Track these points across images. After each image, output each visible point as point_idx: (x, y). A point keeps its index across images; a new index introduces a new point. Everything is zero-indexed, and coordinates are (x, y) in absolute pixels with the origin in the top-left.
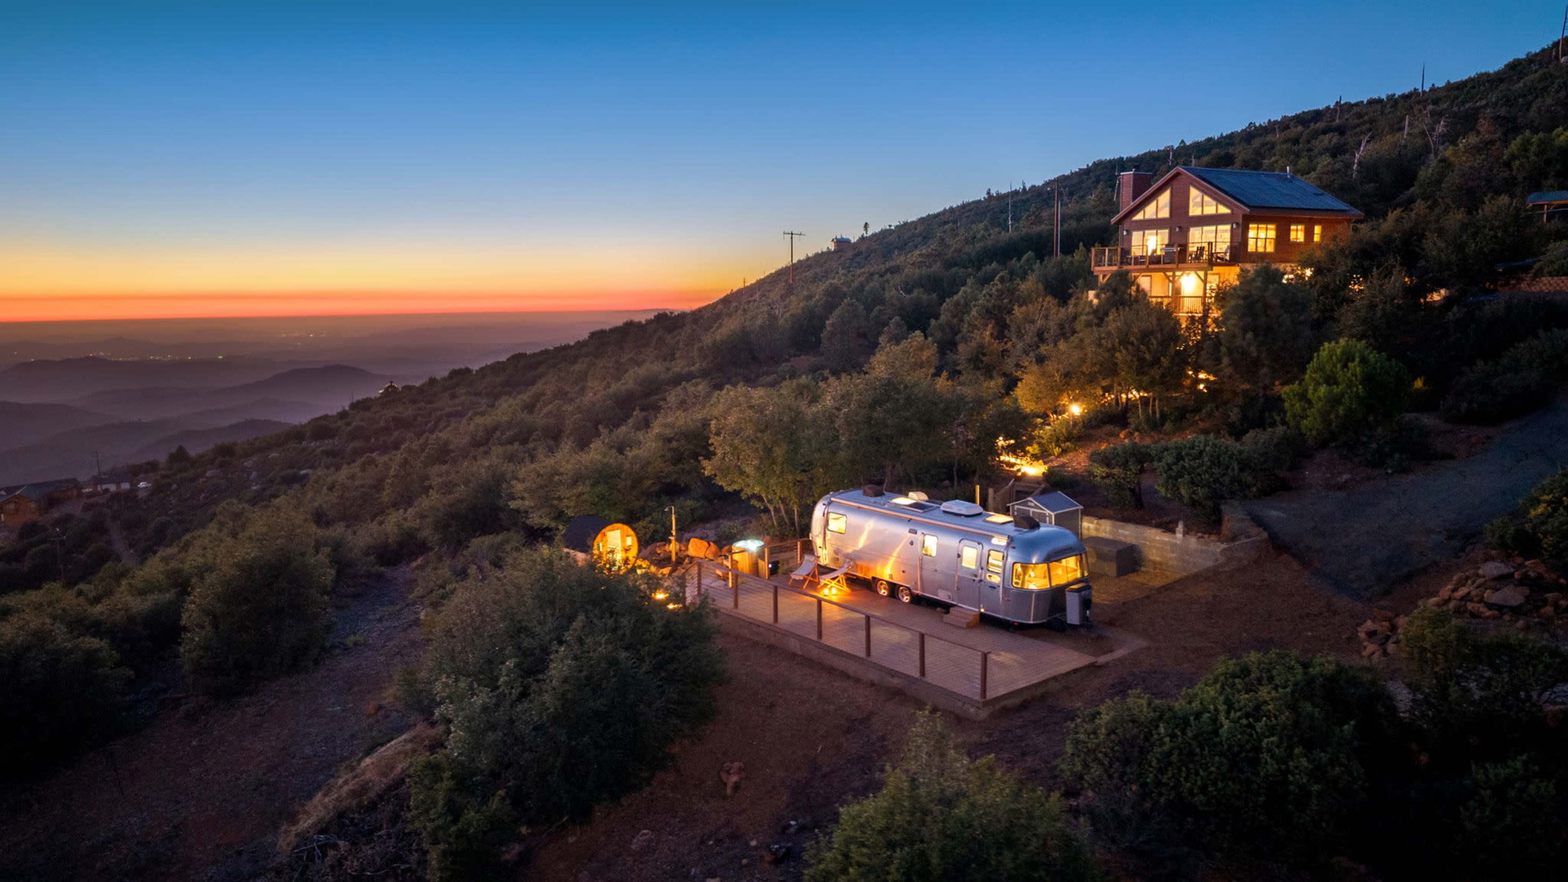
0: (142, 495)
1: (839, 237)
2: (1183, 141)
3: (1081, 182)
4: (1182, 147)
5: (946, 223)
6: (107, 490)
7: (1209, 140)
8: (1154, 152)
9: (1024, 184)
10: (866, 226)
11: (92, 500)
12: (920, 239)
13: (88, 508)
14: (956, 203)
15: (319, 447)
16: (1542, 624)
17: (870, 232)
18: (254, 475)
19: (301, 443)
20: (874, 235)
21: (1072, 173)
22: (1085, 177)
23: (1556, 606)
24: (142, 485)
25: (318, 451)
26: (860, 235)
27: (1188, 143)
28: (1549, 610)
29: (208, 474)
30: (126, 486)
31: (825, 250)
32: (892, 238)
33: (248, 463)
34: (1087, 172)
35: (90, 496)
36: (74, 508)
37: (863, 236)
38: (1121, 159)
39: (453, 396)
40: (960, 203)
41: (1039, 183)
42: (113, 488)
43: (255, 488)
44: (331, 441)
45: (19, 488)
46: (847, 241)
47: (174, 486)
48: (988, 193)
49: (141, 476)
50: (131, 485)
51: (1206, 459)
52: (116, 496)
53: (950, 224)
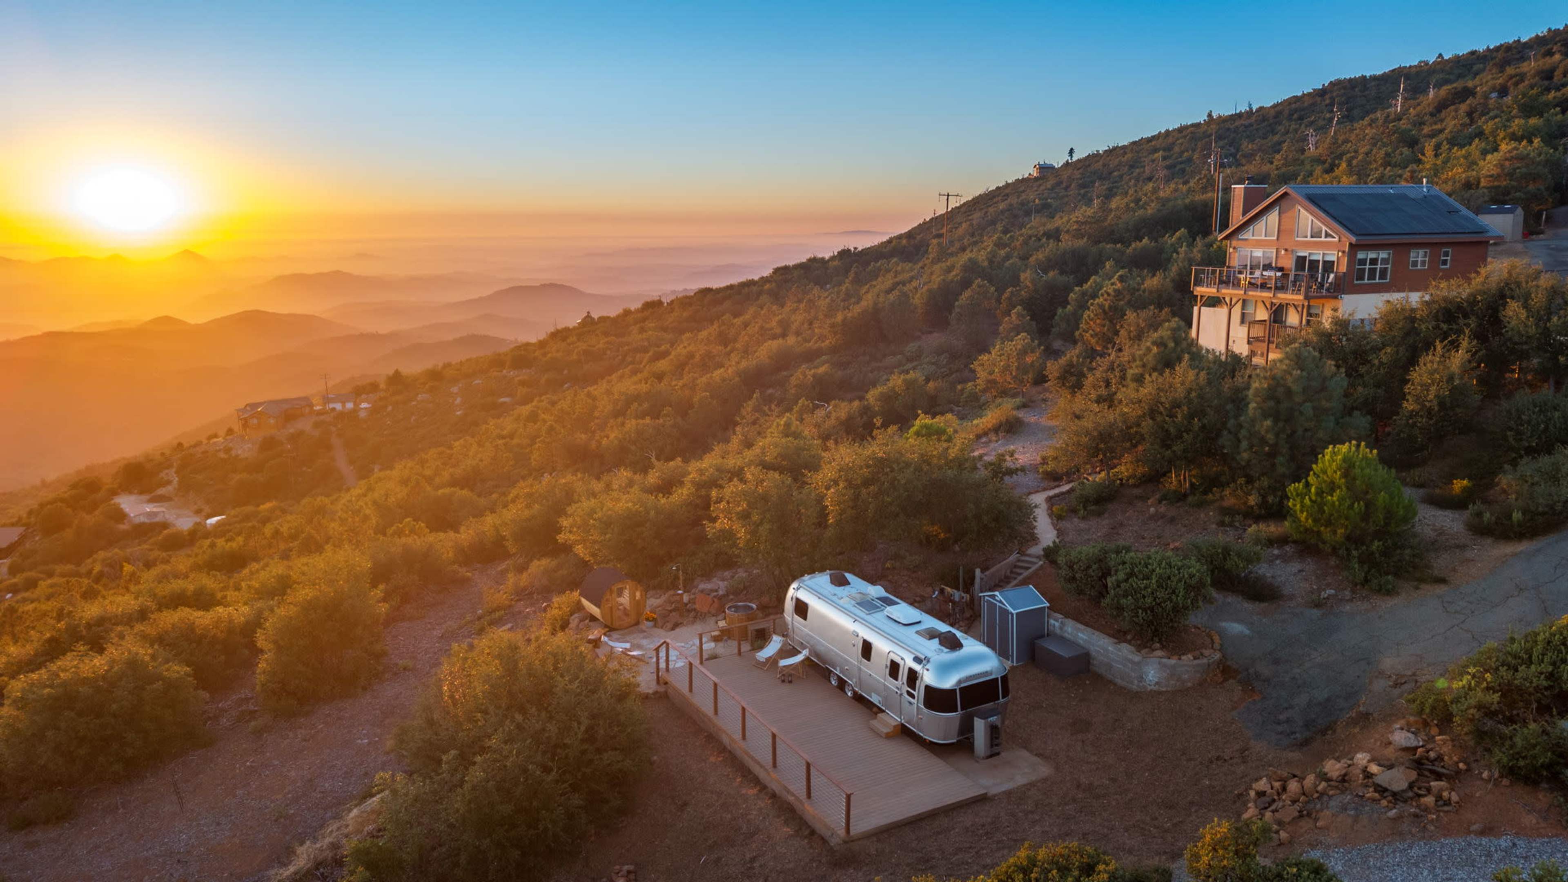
0: (362, 414)
1: (1042, 163)
2: (1440, 55)
3: (1314, 104)
4: (1439, 63)
5: (1156, 150)
6: (334, 409)
7: (1473, 53)
8: (1405, 67)
9: (1250, 105)
10: (1071, 152)
11: (322, 417)
12: (1126, 168)
13: (317, 425)
14: (1173, 125)
15: (517, 376)
16: (1416, 816)
17: (1075, 158)
18: (458, 401)
19: (502, 371)
20: (1079, 161)
21: (1304, 95)
22: (1318, 99)
23: (1439, 797)
24: (364, 405)
25: (517, 379)
26: (1064, 161)
27: (1446, 57)
28: (1429, 800)
29: (420, 397)
30: (350, 405)
31: (1026, 176)
32: (1098, 166)
33: (455, 389)
34: (1322, 93)
35: (319, 413)
36: (305, 425)
37: (1067, 161)
38: (1364, 77)
39: (642, 330)
40: (1177, 126)
41: (1268, 104)
42: (338, 406)
43: (458, 413)
44: (528, 371)
45: (260, 404)
46: (1052, 168)
47: (390, 408)
48: (1210, 115)
49: (364, 396)
50: (355, 404)
51: (1154, 581)
52: (341, 415)
53: (1161, 152)
